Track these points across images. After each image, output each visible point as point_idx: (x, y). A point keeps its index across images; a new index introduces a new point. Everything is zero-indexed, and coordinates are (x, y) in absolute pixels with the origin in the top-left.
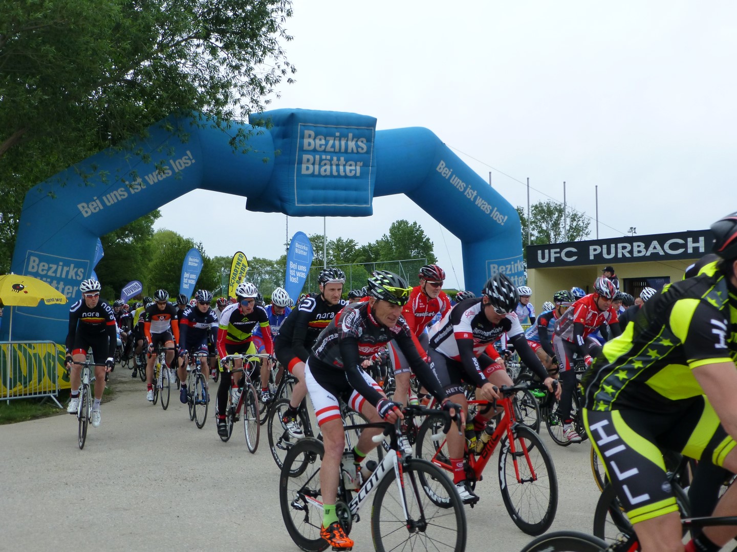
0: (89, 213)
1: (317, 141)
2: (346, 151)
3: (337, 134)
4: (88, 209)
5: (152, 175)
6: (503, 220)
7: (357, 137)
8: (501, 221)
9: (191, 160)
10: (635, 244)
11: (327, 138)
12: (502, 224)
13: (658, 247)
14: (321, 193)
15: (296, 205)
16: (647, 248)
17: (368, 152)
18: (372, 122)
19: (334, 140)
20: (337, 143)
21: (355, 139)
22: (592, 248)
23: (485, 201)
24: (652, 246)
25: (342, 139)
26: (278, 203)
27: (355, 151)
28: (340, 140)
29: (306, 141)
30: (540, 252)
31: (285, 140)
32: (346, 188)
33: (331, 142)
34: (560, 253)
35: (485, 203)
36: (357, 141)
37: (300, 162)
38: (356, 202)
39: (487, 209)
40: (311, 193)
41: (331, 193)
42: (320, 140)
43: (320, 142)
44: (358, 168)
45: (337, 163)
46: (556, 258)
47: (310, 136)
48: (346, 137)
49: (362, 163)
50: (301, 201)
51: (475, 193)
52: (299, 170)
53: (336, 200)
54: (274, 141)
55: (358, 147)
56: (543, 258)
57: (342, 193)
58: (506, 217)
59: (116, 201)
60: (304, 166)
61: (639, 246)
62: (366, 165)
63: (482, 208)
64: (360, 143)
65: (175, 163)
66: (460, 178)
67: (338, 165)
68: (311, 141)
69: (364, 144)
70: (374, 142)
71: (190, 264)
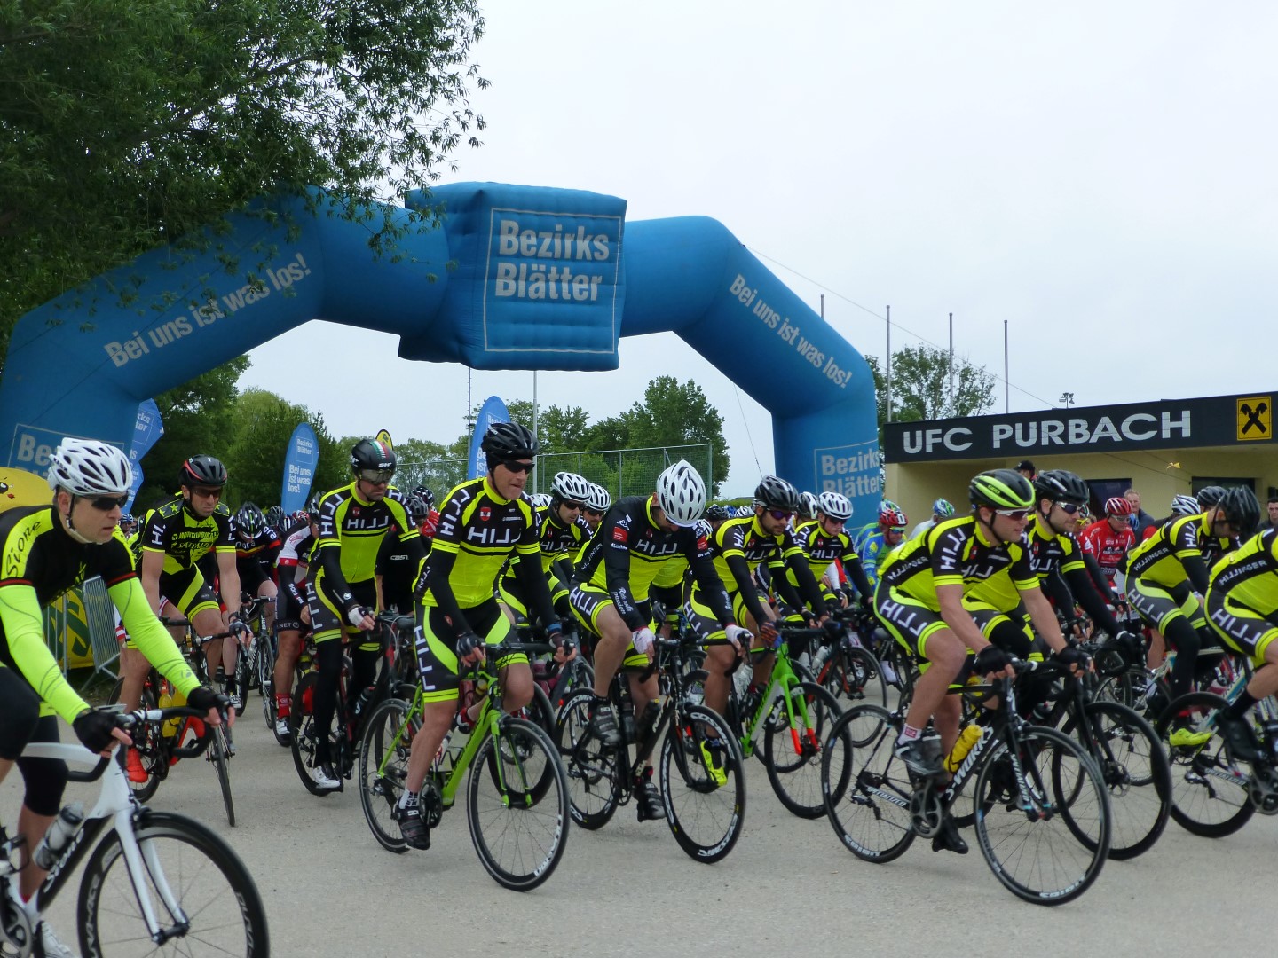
0: (125, 360)
1: (523, 239)
2: (573, 258)
3: (559, 227)
4: (122, 354)
5: (236, 295)
6: (844, 379)
7: (592, 233)
8: (841, 380)
9: (303, 270)
10: (1072, 422)
11: (541, 234)
12: (843, 386)
13: (1111, 427)
14: (530, 329)
15: (486, 350)
16: (1091, 429)
17: (611, 259)
18: (618, 207)
19: (553, 237)
20: (558, 242)
21: (589, 237)
22: (997, 428)
23: (814, 345)
24: (1100, 427)
25: (567, 235)
26: (454, 345)
27: (589, 256)
28: (563, 238)
29: (504, 239)
30: (907, 435)
31: (468, 236)
32: (572, 322)
33: (547, 241)
34: (942, 436)
35: (813, 349)
36: (592, 240)
37: (493, 276)
38: (590, 345)
39: (816, 359)
40: (514, 329)
41: (547, 330)
42: (529, 237)
43: (528, 241)
44: (594, 287)
45: (557, 277)
46: (934, 445)
47: (510, 231)
48: (574, 232)
49: (601, 277)
50: (495, 342)
51: (796, 332)
52: (492, 289)
53: (555, 343)
54: (448, 239)
55: (593, 249)
56: (913, 445)
57: (566, 331)
58: (850, 374)
59: (171, 339)
60: (500, 283)
61: (1078, 426)
62: (607, 281)
63: (807, 358)
64: (597, 244)
65: (275, 274)
66: (771, 304)
67: (559, 281)
68: (513, 238)
69: (606, 244)
70: (621, 242)
71: (299, 450)
